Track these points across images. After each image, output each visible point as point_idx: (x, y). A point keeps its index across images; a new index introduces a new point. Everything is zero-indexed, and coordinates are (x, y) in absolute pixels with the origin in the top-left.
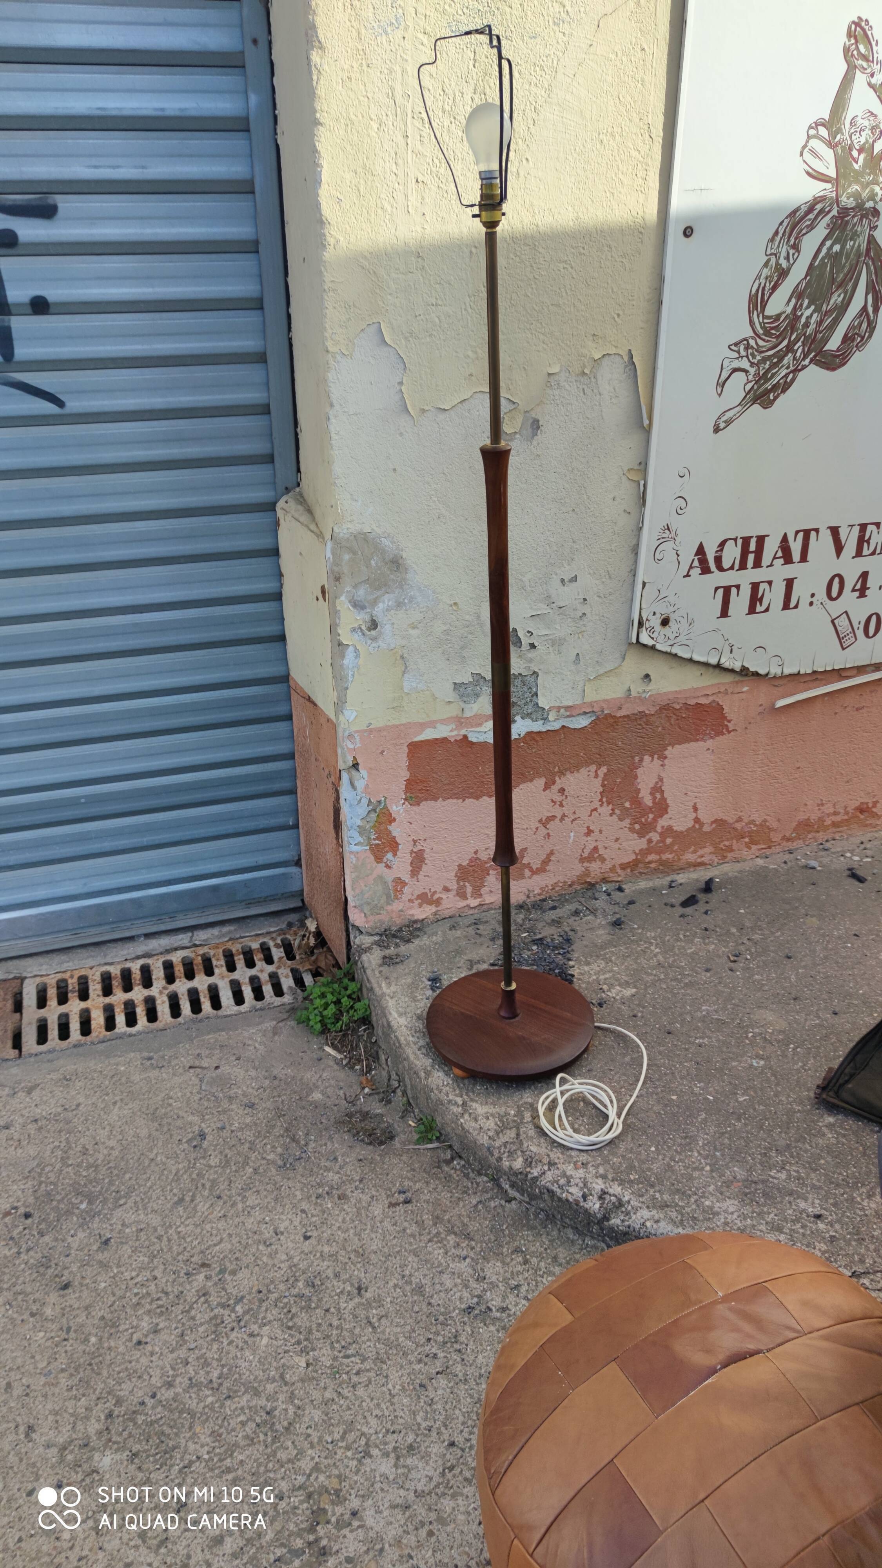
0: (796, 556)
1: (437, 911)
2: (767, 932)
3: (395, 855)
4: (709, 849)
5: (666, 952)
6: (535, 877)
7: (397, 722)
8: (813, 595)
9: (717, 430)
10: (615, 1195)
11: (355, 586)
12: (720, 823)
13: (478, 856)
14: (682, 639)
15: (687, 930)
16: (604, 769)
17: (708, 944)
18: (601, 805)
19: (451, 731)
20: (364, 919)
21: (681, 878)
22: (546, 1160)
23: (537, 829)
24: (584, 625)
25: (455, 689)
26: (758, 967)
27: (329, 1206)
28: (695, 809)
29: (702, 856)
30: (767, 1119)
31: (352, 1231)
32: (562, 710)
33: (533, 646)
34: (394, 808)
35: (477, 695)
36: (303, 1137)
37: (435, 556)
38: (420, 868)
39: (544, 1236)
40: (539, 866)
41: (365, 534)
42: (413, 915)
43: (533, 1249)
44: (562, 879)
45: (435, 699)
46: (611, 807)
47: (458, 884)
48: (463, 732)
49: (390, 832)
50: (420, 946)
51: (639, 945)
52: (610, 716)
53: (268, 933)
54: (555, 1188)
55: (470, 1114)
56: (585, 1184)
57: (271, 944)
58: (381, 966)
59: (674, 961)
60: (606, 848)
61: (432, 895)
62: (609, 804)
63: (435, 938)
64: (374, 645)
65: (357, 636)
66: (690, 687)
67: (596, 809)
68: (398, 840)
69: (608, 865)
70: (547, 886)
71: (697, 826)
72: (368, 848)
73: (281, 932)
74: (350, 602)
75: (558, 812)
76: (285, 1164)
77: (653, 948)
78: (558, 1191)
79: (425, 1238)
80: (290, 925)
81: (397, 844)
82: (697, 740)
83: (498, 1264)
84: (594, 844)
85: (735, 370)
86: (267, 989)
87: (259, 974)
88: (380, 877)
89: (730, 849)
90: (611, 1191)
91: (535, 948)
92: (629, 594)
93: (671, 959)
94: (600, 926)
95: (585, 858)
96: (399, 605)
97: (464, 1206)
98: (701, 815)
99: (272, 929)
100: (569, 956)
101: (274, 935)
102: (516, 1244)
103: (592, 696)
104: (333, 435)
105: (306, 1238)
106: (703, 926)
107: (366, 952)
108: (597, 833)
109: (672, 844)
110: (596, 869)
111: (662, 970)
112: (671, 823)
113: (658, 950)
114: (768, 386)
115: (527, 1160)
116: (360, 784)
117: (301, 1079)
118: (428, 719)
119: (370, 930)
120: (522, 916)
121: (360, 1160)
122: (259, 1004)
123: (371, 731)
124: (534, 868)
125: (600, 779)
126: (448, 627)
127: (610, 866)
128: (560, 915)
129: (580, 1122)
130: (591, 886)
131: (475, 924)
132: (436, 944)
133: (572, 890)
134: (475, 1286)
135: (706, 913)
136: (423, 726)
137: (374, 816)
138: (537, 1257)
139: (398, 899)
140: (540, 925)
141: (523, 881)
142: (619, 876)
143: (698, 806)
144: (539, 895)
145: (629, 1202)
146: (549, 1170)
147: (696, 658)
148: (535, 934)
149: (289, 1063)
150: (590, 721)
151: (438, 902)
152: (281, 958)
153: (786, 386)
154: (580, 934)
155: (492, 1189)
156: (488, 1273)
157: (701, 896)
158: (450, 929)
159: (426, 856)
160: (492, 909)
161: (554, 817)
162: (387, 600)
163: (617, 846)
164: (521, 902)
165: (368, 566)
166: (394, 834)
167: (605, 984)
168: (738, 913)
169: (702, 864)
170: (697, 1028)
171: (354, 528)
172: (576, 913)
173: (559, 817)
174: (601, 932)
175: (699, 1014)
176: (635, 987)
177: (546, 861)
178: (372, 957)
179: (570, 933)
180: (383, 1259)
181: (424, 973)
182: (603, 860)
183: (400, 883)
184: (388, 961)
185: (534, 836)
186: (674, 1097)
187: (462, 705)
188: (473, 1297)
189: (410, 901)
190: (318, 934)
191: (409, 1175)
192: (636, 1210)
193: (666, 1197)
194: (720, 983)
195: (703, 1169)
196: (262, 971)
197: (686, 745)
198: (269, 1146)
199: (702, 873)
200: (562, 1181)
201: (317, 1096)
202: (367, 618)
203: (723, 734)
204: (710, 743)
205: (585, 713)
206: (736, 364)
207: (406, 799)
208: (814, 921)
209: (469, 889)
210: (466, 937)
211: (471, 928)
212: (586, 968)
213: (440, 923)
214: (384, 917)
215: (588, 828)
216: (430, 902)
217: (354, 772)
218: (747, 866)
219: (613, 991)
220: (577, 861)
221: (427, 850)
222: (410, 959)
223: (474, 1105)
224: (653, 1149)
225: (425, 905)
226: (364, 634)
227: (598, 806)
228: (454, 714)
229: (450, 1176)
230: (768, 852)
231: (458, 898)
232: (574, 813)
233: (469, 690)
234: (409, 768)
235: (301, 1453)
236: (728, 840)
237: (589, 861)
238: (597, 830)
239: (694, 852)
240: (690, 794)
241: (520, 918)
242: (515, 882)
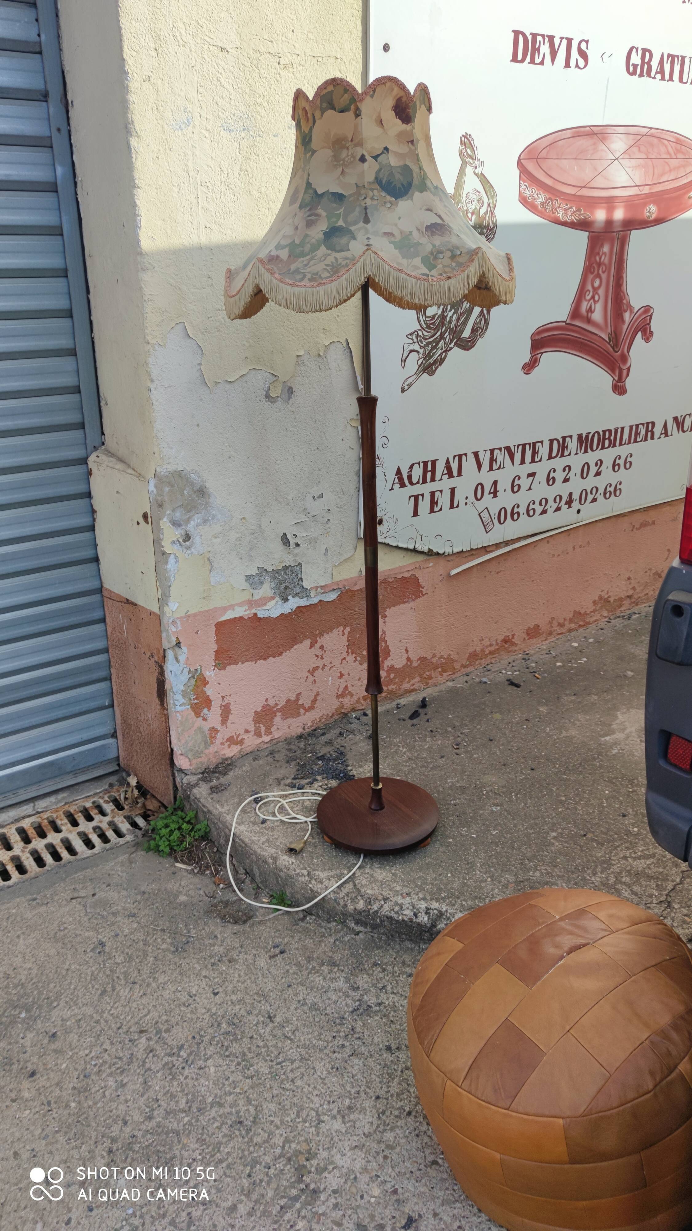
0: (455, 473)
1: (242, 749)
2: (471, 727)
3: (209, 710)
4: (417, 679)
5: (411, 750)
6: (307, 713)
7: (207, 608)
8: (467, 498)
9: (403, 391)
10: (435, 909)
11: (174, 510)
12: (422, 659)
13: (268, 703)
14: (391, 533)
15: (419, 734)
16: (348, 629)
17: (436, 740)
18: (348, 655)
19: (245, 611)
20: (188, 763)
21: (403, 701)
22: (380, 898)
23: (307, 677)
24: (329, 528)
25: (246, 580)
26: (473, 749)
27: (224, 968)
28: (407, 651)
29: (414, 685)
30: (515, 842)
31: (249, 981)
32: (319, 589)
33: (297, 545)
34: (208, 673)
35: (262, 583)
36: (184, 928)
37: (229, 485)
38: (228, 717)
39: (391, 951)
40: (310, 705)
41: (179, 471)
42: (224, 755)
43: (385, 961)
44: (325, 712)
45: (233, 588)
46: (354, 655)
47: (255, 726)
48: (254, 611)
49: (205, 692)
50: (235, 776)
51: (391, 749)
52: (349, 590)
53: (96, 794)
54: (392, 914)
55: (316, 880)
56: (413, 907)
57: (101, 801)
58: (210, 794)
59: (418, 755)
60: (352, 686)
61: (237, 737)
62: (352, 654)
63: (244, 769)
64: (189, 552)
65: (176, 547)
66: (397, 566)
67: (344, 659)
68: (211, 698)
69: (355, 698)
70: (316, 720)
71: (409, 663)
72: (189, 706)
73: (106, 791)
74: (170, 522)
75: (320, 663)
76: (177, 950)
77: (401, 749)
78: (396, 916)
79: (305, 973)
80: (111, 785)
81: (210, 701)
82: (404, 603)
83: (365, 976)
84: (345, 684)
85: (411, 351)
86: (110, 834)
87: (99, 824)
88: (200, 728)
89: (430, 678)
90: (432, 907)
91: (320, 762)
92: (356, 505)
93: (416, 754)
94: (360, 741)
95: (340, 695)
96: (205, 521)
97: (325, 945)
98: (411, 655)
99: (98, 791)
100: (345, 763)
101: (101, 795)
102: (372, 960)
103: (338, 578)
104: (154, 402)
105: (216, 994)
106: (429, 730)
107: (195, 787)
108: (346, 676)
109: (395, 678)
110: (347, 702)
111: (412, 762)
112: (392, 663)
113: (405, 750)
114: (431, 361)
115: (366, 901)
116: (182, 658)
117: (165, 889)
118: (228, 604)
119: (194, 771)
120: (303, 743)
121: (235, 933)
122: (108, 846)
123: (189, 617)
124: (307, 706)
125: (346, 636)
126: (239, 535)
127: (356, 699)
128: (330, 738)
130: (346, 714)
131: (271, 754)
132: (247, 772)
133: (332, 720)
134: (354, 994)
135: (428, 721)
136: (225, 609)
137: (193, 681)
138: (390, 965)
139: (213, 743)
140: (318, 747)
141: (300, 718)
142: (363, 705)
143: (409, 649)
144: (311, 726)
145: (447, 911)
146: (385, 903)
147: (401, 545)
148: (316, 753)
149: (151, 881)
150: (337, 595)
151: (241, 742)
152: (113, 810)
153: (441, 361)
154: (348, 748)
155: (342, 929)
156: (360, 983)
157: (421, 710)
158: (254, 761)
159: (231, 708)
160: (279, 742)
161: (318, 667)
162: (197, 519)
164: (299, 734)
165: (182, 495)
166: (208, 693)
168: (448, 718)
169: (414, 690)
170: (449, 795)
171: (172, 468)
172: (341, 734)
173: (321, 667)
174: (362, 744)
175: (447, 785)
177: (314, 701)
178: (201, 790)
179: (341, 749)
180: (280, 994)
181: (245, 793)
182: (351, 695)
183: (214, 731)
184: (214, 790)
185: (305, 684)
186: (451, 840)
187: (252, 590)
188: (355, 1002)
189: (222, 744)
190: (139, 786)
191: (277, 934)
192: (453, 915)
193: (470, 903)
194: (453, 763)
195: (486, 881)
196: (101, 822)
197: (398, 607)
198: (159, 940)
199: (415, 696)
200: (397, 908)
201: (183, 898)
202: (183, 533)
203: (420, 597)
204: (412, 604)
205: (334, 590)
206: (412, 347)
207: (215, 666)
208: (498, 716)
209: (263, 729)
210: (267, 764)
211: (269, 757)
212: (361, 770)
213: (244, 758)
214: (204, 759)
215: (340, 672)
216: (236, 743)
217: (177, 649)
218: (443, 688)
220: (334, 698)
221: (232, 703)
222: (231, 786)
223: (317, 873)
224: (449, 875)
225: (232, 746)
226: (181, 545)
227: (346, 656)
228: (247, 598)
229: (307, 928)
230: (453, 677)
231: (255, 737)
232: (331, 663)
233: (256, 580)
234: (217, 642)
235: (271, 1134)
236: (428, 671)
237: (343, 697)
238: (346, 674)
239: (409, 682)
240: (403, 641)
241: (302, 744)
242: (294, 719)
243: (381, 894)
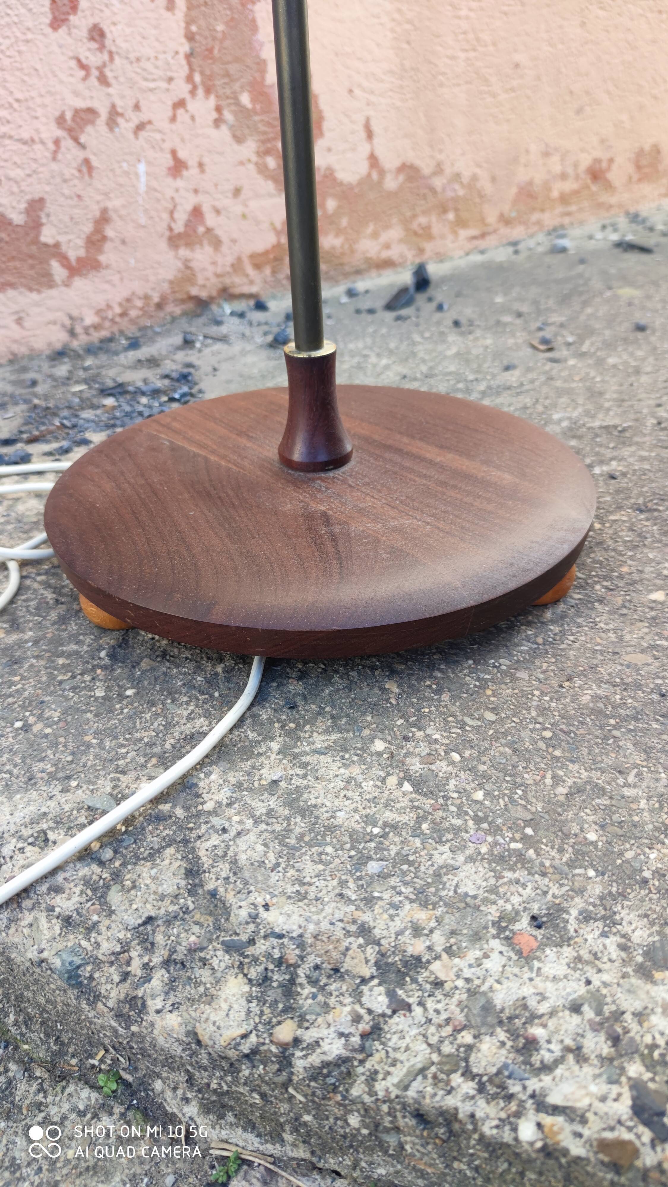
2: (567, 312)
4: (397, 232)
6: (78, 282)
12: (409, 171)
15: (422, 332)
17: (477, 339)
18: (193, 92)
23: (57, 143)
26: (600, 348)
28: (370, 135)
29: (387, 246)
40: (82, 253)
44: (138, 287)
46: (213, 100)
60: (218, 212)
62: (208, 91)
67: (182, 103)
69: (226, 258)
70: (109, 307)
71: (375, 176)
75: (98, 99)
84: (192, 199)
89: (428, 234)
94: (243, 353)
95: (179, 235)
98: (379, 150)
106: (448, 323)
110: (204, 263)
113: (384, 361)
120: (65, 367)
124: (73, 255)
127: (230, 259)
128: (153, 353)
129: (424, 749)
130: (200, 303)
135: (439, 309)
140: (111, 371)
141: (53, 292)
142: (252, 282)
143: (373, 127)
144: (97, 327)
148: (101, 383)
157: (415, 294)
161: (92, 112)
163: (237, 209)
164: (57, 345)
168: (496, 302)
172: (187, 344)
173: (104, 113)
174: (250, 359)
177: (96, 240)
179: (185, 370)
182: (217, 243)
185: (54, 166)
194: (552, 379)
215: (174, 153)
220: (163, 245)
227: (188, 97)
232: (136, 106)
236: (424, 212)
237: (189, 245)
238: (192, 162)
239: (375, 235)
240: (357, 92)
241: (62, 370)
242: (34, 296)
243: (364, 931)
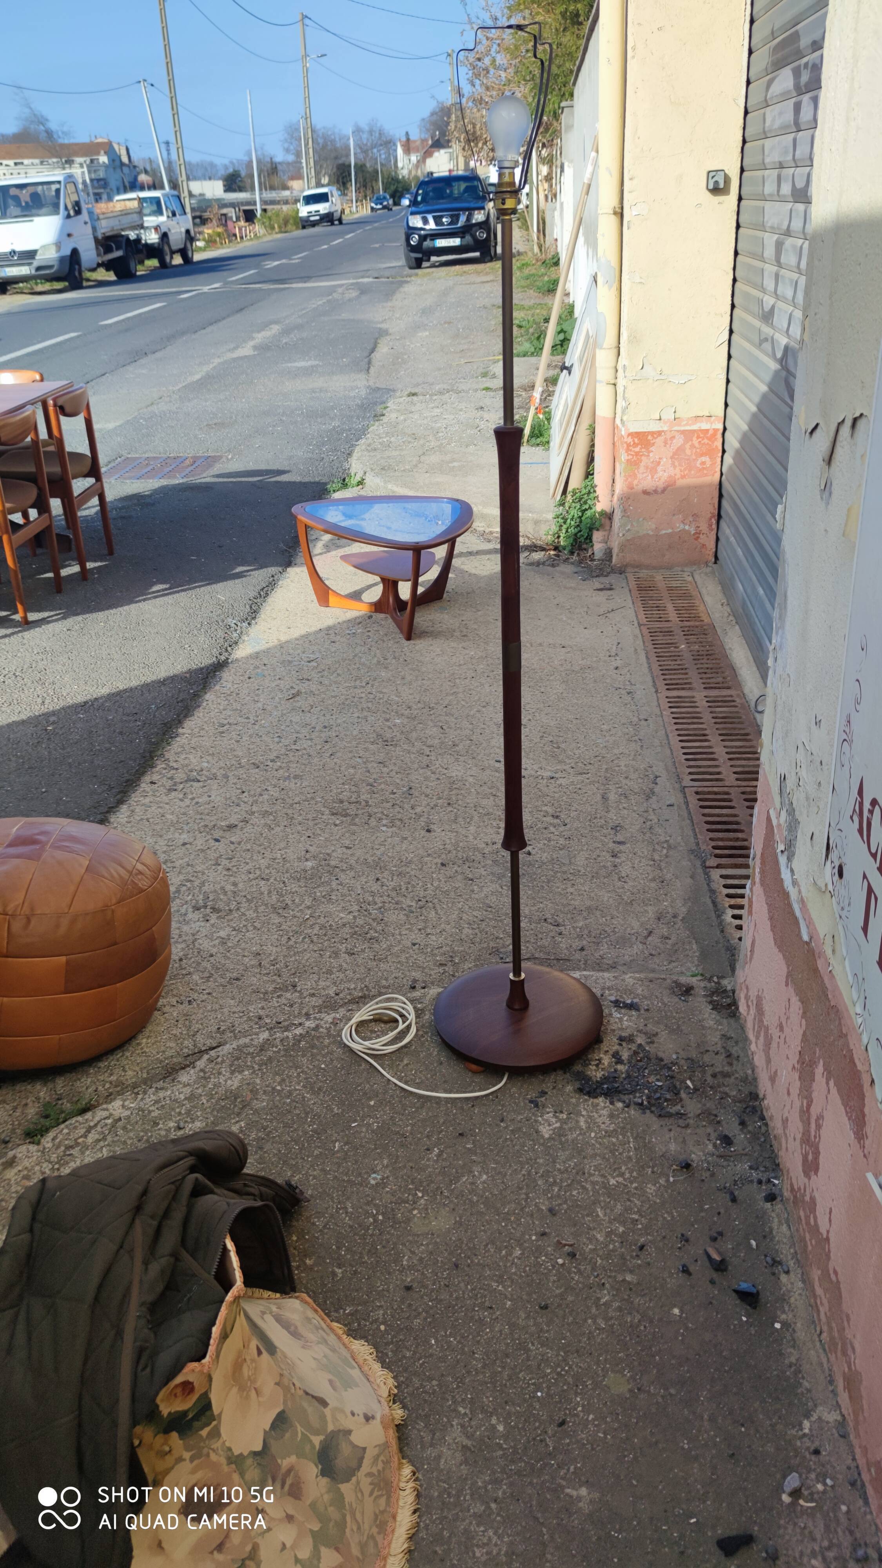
4: (826, 1304)
5: (610, 1192)
6: (770, 1083)
17: (614, 1241)
18: (797, 1071)
19: (776, 827)
25: (780, 780)
28: (830, 1218)
29: (821, 1303)
32: (800, 896)
40: (772, 1075)
45: (776, 776)
46: (800, 1084)
48: (777, 838)
51: (631, 1169)
52: (814, 954)
60: (790, 1134)
62: (799, 1077)
67: (795, 1068)
71: (827, 1248)
75: (785, 1027)
77: (623, 1181)
82: (847, 1113)
84: (788, 1113)
100: (633, 1106)
108: (790, 1102)
109: (813, 1230)
110: (783, 1148)
111: (575, 1173)
112: (817, 1196)
113: (617, 1184)
118: (773, 796)
125: (801, 1032)
130: (776, 1165)
135: (685, 1269)
140: (710, 1104)
150: (807, 938)
154: (677, 1129)
163: (793, 1146)
167: (568, 1118)
172: (720, 1135)
173: (784, 1035)
174: (673, 1146)
176: (551, 1138)
177: (774, 1077)
179: (682, 1122)
187: (780, 803)
195: (280, 1084)
197: (840, 1103)
203: (860, 1144)
204: (852, 1138)
215: (789, 1084)
219: (554, 1120)
220: (781, 1113)
228: (778, 809)
232: (789, 1047)
238: (791, 1098)
240: (831, 1184)
